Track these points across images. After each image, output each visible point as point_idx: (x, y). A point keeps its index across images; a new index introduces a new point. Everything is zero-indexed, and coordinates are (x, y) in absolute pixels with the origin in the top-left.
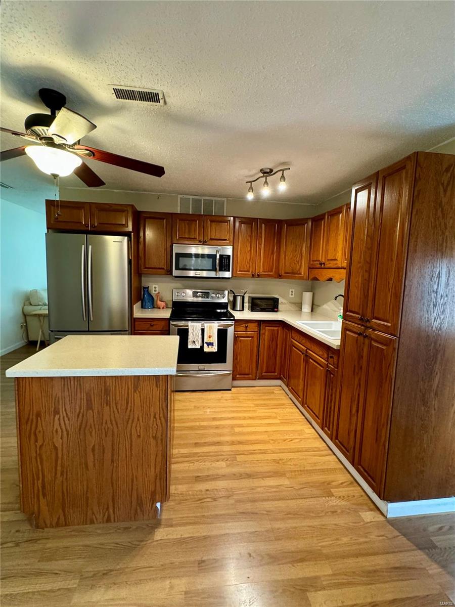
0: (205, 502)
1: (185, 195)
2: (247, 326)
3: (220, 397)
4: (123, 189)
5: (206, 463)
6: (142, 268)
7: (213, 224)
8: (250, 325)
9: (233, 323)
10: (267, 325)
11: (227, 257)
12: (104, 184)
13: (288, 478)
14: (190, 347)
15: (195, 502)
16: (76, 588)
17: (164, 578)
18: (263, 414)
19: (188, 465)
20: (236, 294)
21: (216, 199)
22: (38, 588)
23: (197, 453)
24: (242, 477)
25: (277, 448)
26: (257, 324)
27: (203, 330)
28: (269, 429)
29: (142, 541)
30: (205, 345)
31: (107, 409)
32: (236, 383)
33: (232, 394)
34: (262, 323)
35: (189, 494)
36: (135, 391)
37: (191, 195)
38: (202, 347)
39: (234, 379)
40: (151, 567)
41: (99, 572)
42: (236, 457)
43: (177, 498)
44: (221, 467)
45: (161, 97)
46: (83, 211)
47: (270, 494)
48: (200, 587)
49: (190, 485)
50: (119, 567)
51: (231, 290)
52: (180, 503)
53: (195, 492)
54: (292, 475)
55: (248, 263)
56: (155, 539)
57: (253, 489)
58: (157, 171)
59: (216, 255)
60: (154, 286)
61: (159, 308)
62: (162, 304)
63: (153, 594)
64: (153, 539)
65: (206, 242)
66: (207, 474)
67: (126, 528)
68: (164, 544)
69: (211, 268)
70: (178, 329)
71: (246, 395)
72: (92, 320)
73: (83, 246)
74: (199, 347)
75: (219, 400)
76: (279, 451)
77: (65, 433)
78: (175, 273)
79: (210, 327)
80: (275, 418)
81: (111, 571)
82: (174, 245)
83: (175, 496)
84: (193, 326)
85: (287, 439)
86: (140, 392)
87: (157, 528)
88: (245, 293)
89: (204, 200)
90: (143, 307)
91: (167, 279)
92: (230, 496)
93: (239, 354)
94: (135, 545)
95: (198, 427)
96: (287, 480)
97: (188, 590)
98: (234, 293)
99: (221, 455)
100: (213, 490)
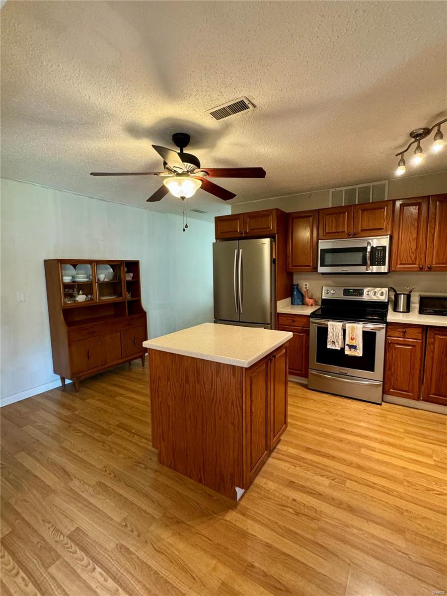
0: (286, 510)
1: (337, 187)
2: (406, 331)
3: (362, 408)
4: (276, 196)
5: (309, 473)
6: (290, 266)
7: (366, 213)
8: (408, 330)
9: (385, 326)
10: (436, 332)
11: (381, 248)
12: (235, 195)
13: (406, 539)
14: (329, 347)
15: (276, 506)
16: (157, 519)
17: (214, 556)
18: (412, 446)
19: (289, 466)
20: (398, 292)
21: (374, 184)
22: (140, 504)
23: (304, 458)
24: (341, 506)
25: (409, 494)
26: (421, 329)
27: (344, 331)
28: (411, 467)
29: (215, 513)
30: (347, 347)
31: (198, 386)
32: (388, 398)
33: (382, 410)
34: (428, 329)
35: (275, 494)
36: (217, 376)
37: (344, 186)
38: (343, 349)
39: (385, 392)
40: (210, 540)
41: (176, 517)
42: (346, 481)
43: (262, 492)
44: (322, 483)
45: (247, 103)
46: (238, 221)
47: (367, 545)
48: (236, 587)
49: (281, 487)
50: (188, 523)
51: (391, 288)
52: (262, 498)
53: (282, 495)
54: (415, 539)
55: (413, 253)
56: (225, 518)
57: (347, 526)
58: (258, 173)
59: (366, 248)
60: (304, 283)
61: (308, 305)
62: (310, 301)
63: (199, 563)
64: (224, 517)
65: (356, 235)
66: (303, 485)
67: (210, 495)
68: (230, 527)
69: (362, 263)
70: (318, 327)
71: (399, 415)
72: (242, 312)
73: (236, 250)
74: (339, 349)
75: (359, 412)
76: (410, 499)
77: (173, 397)
78: (321, 269)
79: (353, 329)
80: (430, 456)
81: (183, 523)
82: (320, 241)
83: (261, 490)
84: (333, 325)
85: (434, 490)
86: (220, 378)
87: (232, 509)
88: (411, 292)
89: (359, 188)
90: (292, 303)
91: (312, 276)
92: (315, 519)
93: (394, 364)
94: (209, 513)
95: (320, 433)
96: (405, 542)
97: (226, 582)
98: (395, 291)
99: (329, 472)
100: (300, 503)
